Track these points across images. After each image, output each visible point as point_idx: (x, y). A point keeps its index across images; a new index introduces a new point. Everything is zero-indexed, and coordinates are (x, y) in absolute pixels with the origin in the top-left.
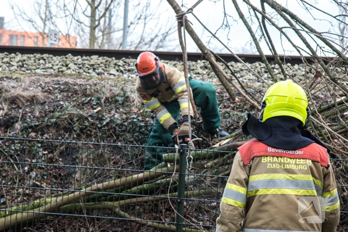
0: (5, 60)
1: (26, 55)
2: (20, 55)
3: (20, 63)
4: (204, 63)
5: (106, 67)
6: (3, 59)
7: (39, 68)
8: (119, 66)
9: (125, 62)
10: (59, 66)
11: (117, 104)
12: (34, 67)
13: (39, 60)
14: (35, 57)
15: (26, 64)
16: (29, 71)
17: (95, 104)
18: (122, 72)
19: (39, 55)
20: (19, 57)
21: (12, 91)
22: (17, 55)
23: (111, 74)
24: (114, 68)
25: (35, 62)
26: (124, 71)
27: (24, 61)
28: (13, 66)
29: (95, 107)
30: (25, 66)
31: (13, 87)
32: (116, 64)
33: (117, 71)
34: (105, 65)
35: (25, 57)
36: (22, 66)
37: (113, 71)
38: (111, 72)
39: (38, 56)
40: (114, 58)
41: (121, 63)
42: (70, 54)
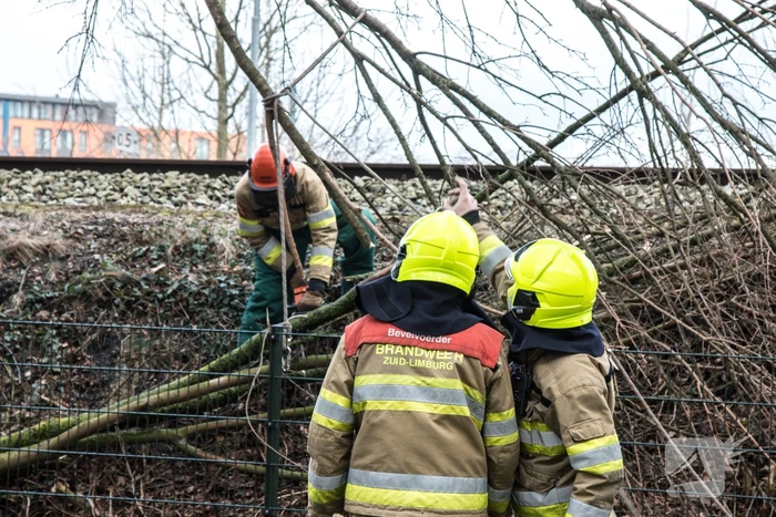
0: (13, 182)
1: (52, 173)
2: (41, 173)
3: (40, 188)
4: (365, 181)
5: (191, 192)
6: (9, 180)
7: (72, 196)
8: (215, 189)
9: (226, 182)
10: (108, 191)
11: (194, 257)
12: (64, 195)
13: (74, 181)
14: (66, 175)
15: (50, 189)
16: (55, 202)
17: (155, 257)
18: (218, 199)
19: (75, 172)
20: (39, 176)
21: (12, 237)
22: (35, 173)
23: (198, 204)
24: (206, 192)
25: (67, 185)
26: (223, 199)
27: (48, 183)
28: (26, 192)
29: (155, 263)
30: (48, 192)
31: (13, 230)
32: (208, 186)
33: (211, 198)
34: (190, 188)
35: (49, 176)
36: (44, 193)
37: (203, 199)
38: (198, 201)
39: (72, 173)
40: (207, 176)
41: (217, 183)
42: (129, 170)
